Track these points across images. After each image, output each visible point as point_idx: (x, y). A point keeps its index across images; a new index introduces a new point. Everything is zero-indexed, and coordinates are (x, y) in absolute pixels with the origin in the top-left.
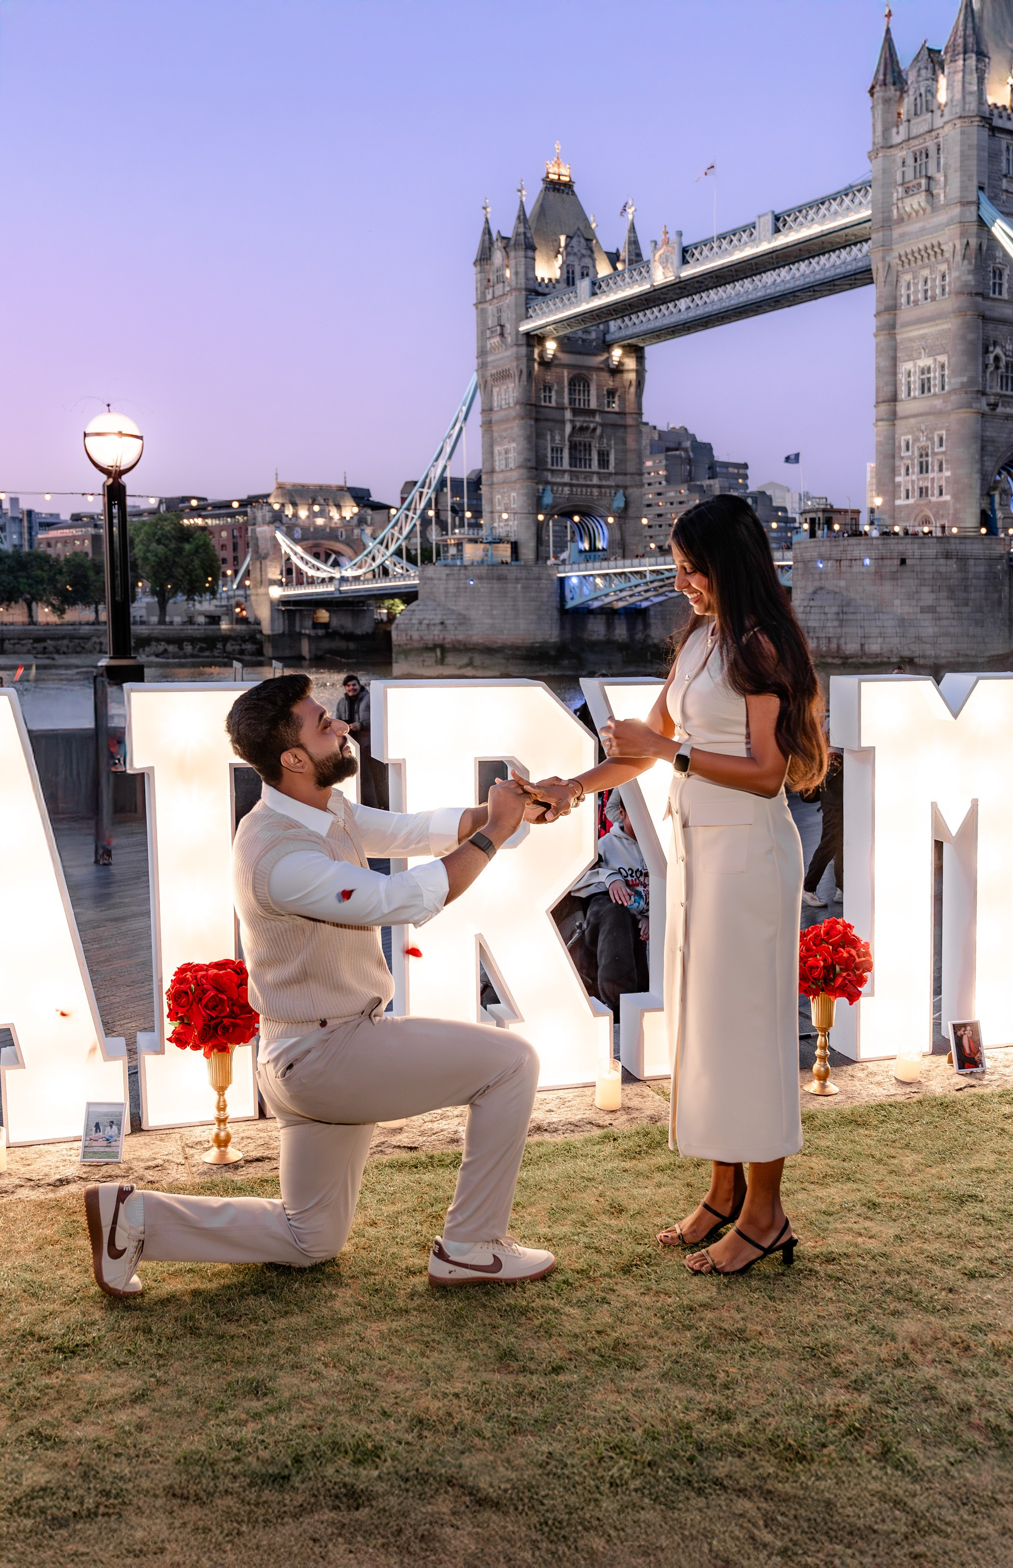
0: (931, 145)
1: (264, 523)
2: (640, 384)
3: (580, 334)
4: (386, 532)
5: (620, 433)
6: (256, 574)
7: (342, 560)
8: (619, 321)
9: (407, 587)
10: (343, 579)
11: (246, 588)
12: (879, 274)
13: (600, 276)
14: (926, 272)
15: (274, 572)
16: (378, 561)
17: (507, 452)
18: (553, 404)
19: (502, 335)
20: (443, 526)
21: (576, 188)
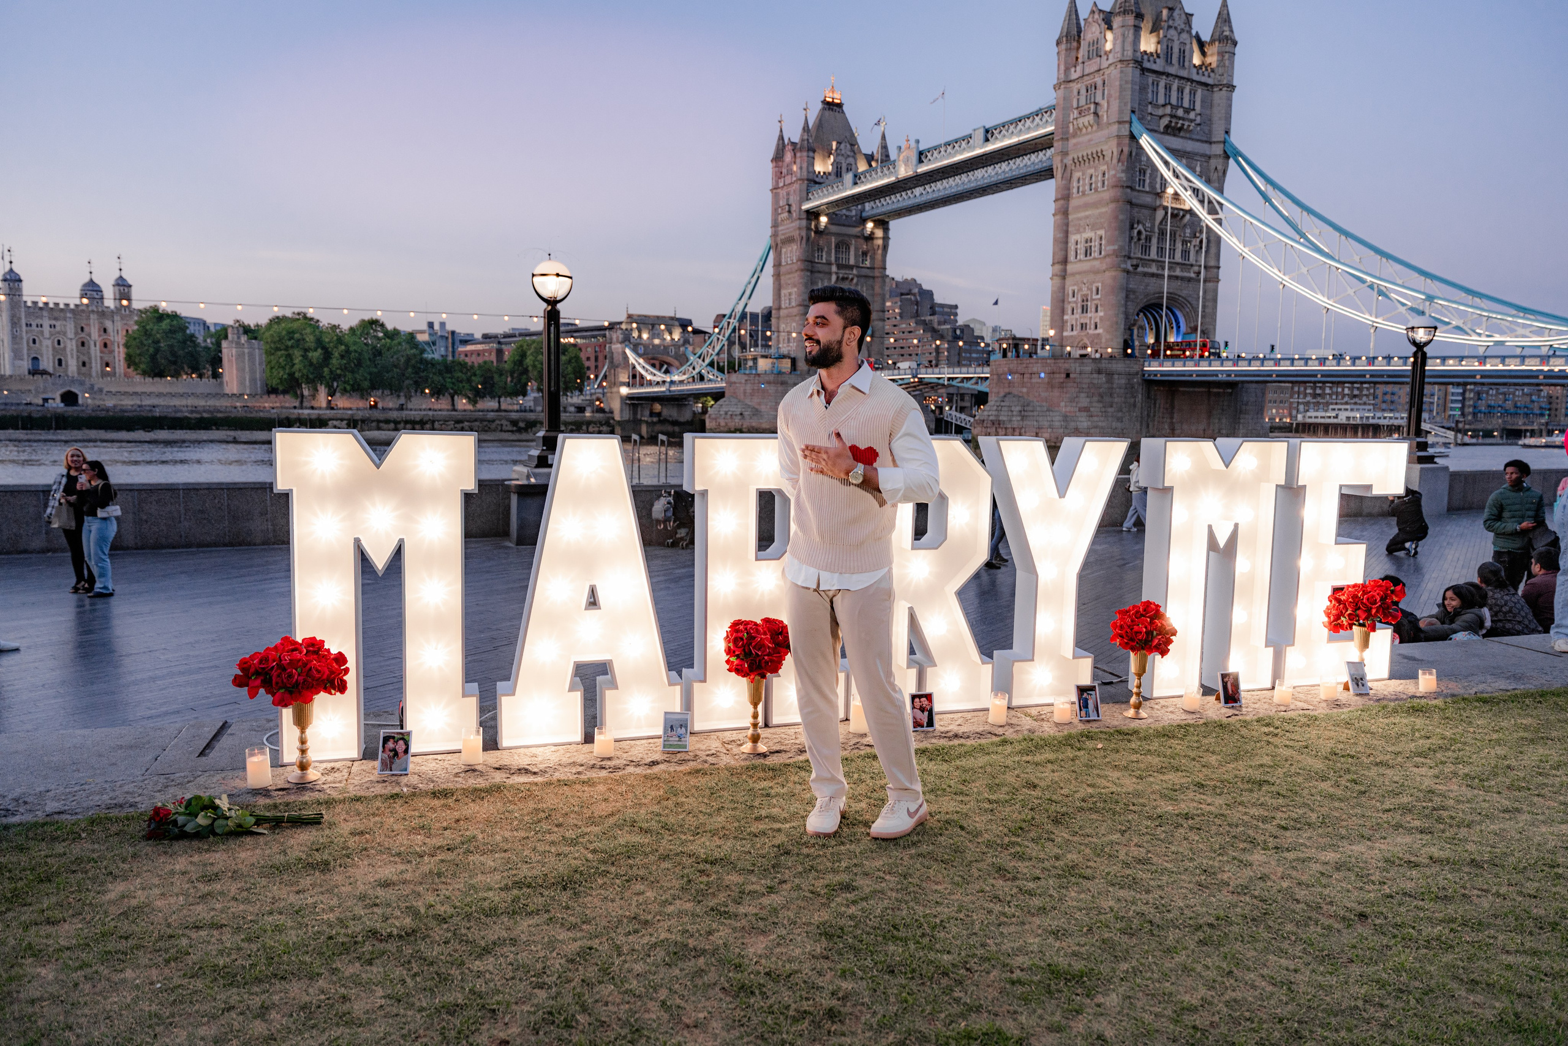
0: (1098, 80)
1: (618, 342)
2: (885, 247)
3: (844, 211)
4: (704, 349)
5: (870, 282)
6: (611, 378)
7: (672, 369)
8: (872, 203)
9: (717, 388)
10: (672, 382)
11: (604, 388)
12: (1058, 173)
13: (860, 170)
14: (1092, 171)
15: (624, 377)
16: (697, 370)
17: (790, 294)
18: (824, 261)
19: (789, 212)
20: (743, 347)
21: (844, 108)
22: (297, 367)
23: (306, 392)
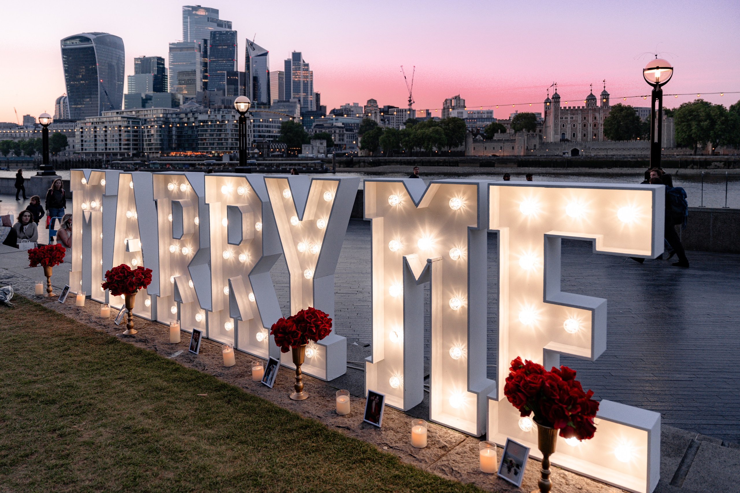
22: (693, 131)
23: (699, 146)
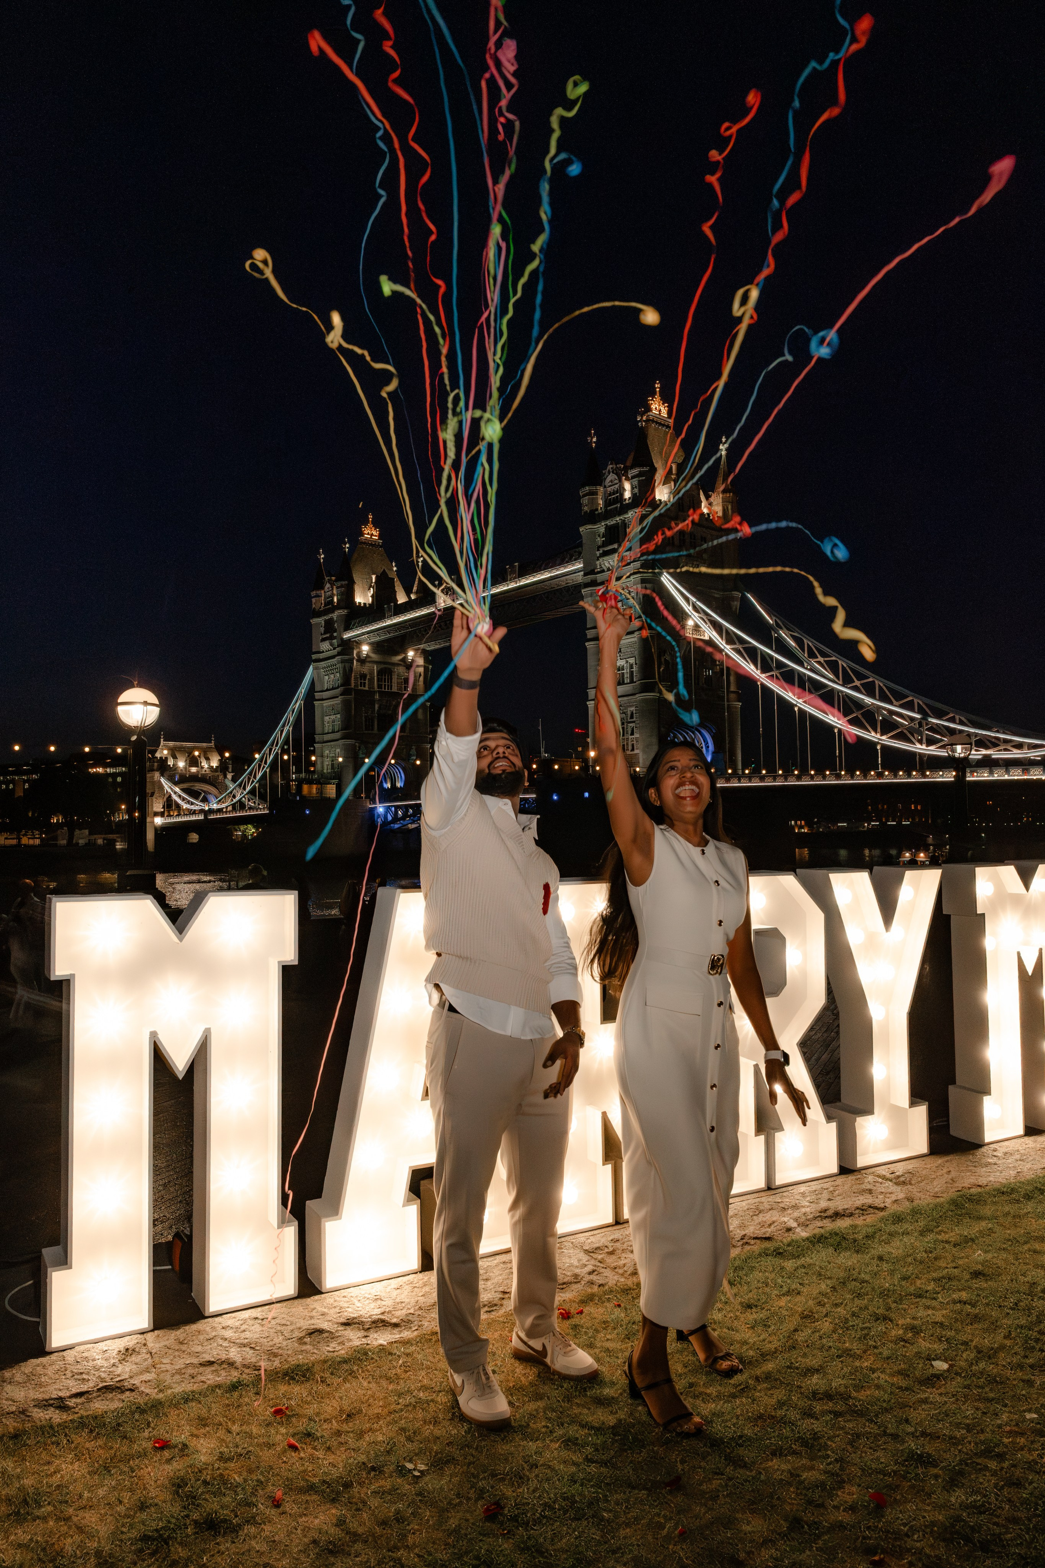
1: (152, 770)
3: (388, 640)
7: (211, 798)
9: (258, 815)
10: (211, 811)
13: (399, 602)
15: (158, 806)
16: (237, 798)
19: (331, 640)
